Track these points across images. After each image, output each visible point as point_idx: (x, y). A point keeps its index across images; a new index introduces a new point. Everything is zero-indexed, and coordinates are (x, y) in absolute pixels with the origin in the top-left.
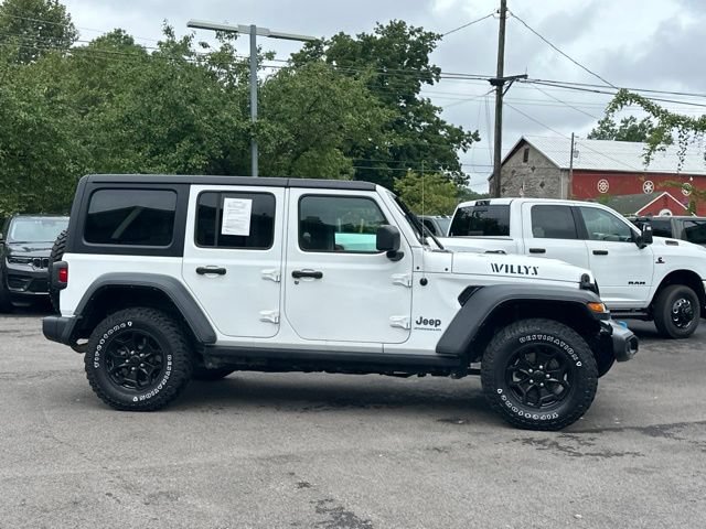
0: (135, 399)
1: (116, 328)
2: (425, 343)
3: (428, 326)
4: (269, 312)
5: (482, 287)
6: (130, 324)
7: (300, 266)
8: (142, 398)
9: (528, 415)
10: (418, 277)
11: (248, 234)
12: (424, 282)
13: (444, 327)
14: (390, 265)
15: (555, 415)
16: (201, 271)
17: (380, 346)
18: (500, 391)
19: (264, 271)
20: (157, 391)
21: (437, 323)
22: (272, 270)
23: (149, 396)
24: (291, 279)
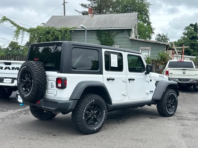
0: (95, 129)
1: (90, 103)
4: (124, 92)
5: (158, 81)
6: (94, 100)
7: (130, 77)
8: (97, 128)
9: (170, 113)
10: (150, 79)
11: (117, 67)
13: (153, 93)
14: (145, 76)
16: (108, 79)
17: (143, 100)
18: (166, 108)
19: (123, 79)
20: (101, 124)
21: (152, 92)
23: (99, 127)
24: (128, 81)
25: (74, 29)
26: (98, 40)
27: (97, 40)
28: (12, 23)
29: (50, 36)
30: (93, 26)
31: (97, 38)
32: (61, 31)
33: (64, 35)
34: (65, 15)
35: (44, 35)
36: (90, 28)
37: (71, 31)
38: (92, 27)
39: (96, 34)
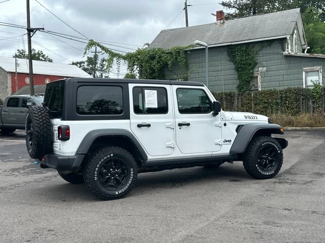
0: (117, 193)
1: (105, 158)
2: (226, 150)
3: (227, 143)
4: (170, 143)
5: (243, 125)
6: (112, 155)
7: (181, 121)
8: (120, 192)
9: (265, 174)
10: (224, 122)
11: (157, 107)
12: (225, 125)
13: (232, 143)
14: (213, 118)
15: (273, 172)
16: (139, 126)
17: (211, 153)
18: (257, 166)
19: (167, 124)
20: (127, 187)
21: (230, 141)
22: (170, 124)
23: (123, 190)
24: (178, 127)
25: (191, 48)
26: (230, 61)
27: (228, 62)
28: (103, 48)
29: (154, 62)
30: (221, 40)
31: (229, 58)
32: (171, 53)
33: (176, 59)
34: (187, 25)
35: (147, 61)
36: (217, 43)
37: (186, 51)
38: (219, 42)
39: (226, 53)
